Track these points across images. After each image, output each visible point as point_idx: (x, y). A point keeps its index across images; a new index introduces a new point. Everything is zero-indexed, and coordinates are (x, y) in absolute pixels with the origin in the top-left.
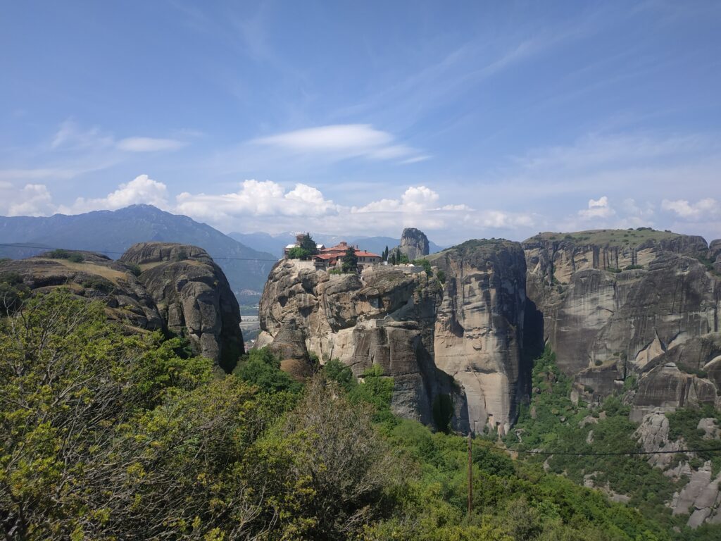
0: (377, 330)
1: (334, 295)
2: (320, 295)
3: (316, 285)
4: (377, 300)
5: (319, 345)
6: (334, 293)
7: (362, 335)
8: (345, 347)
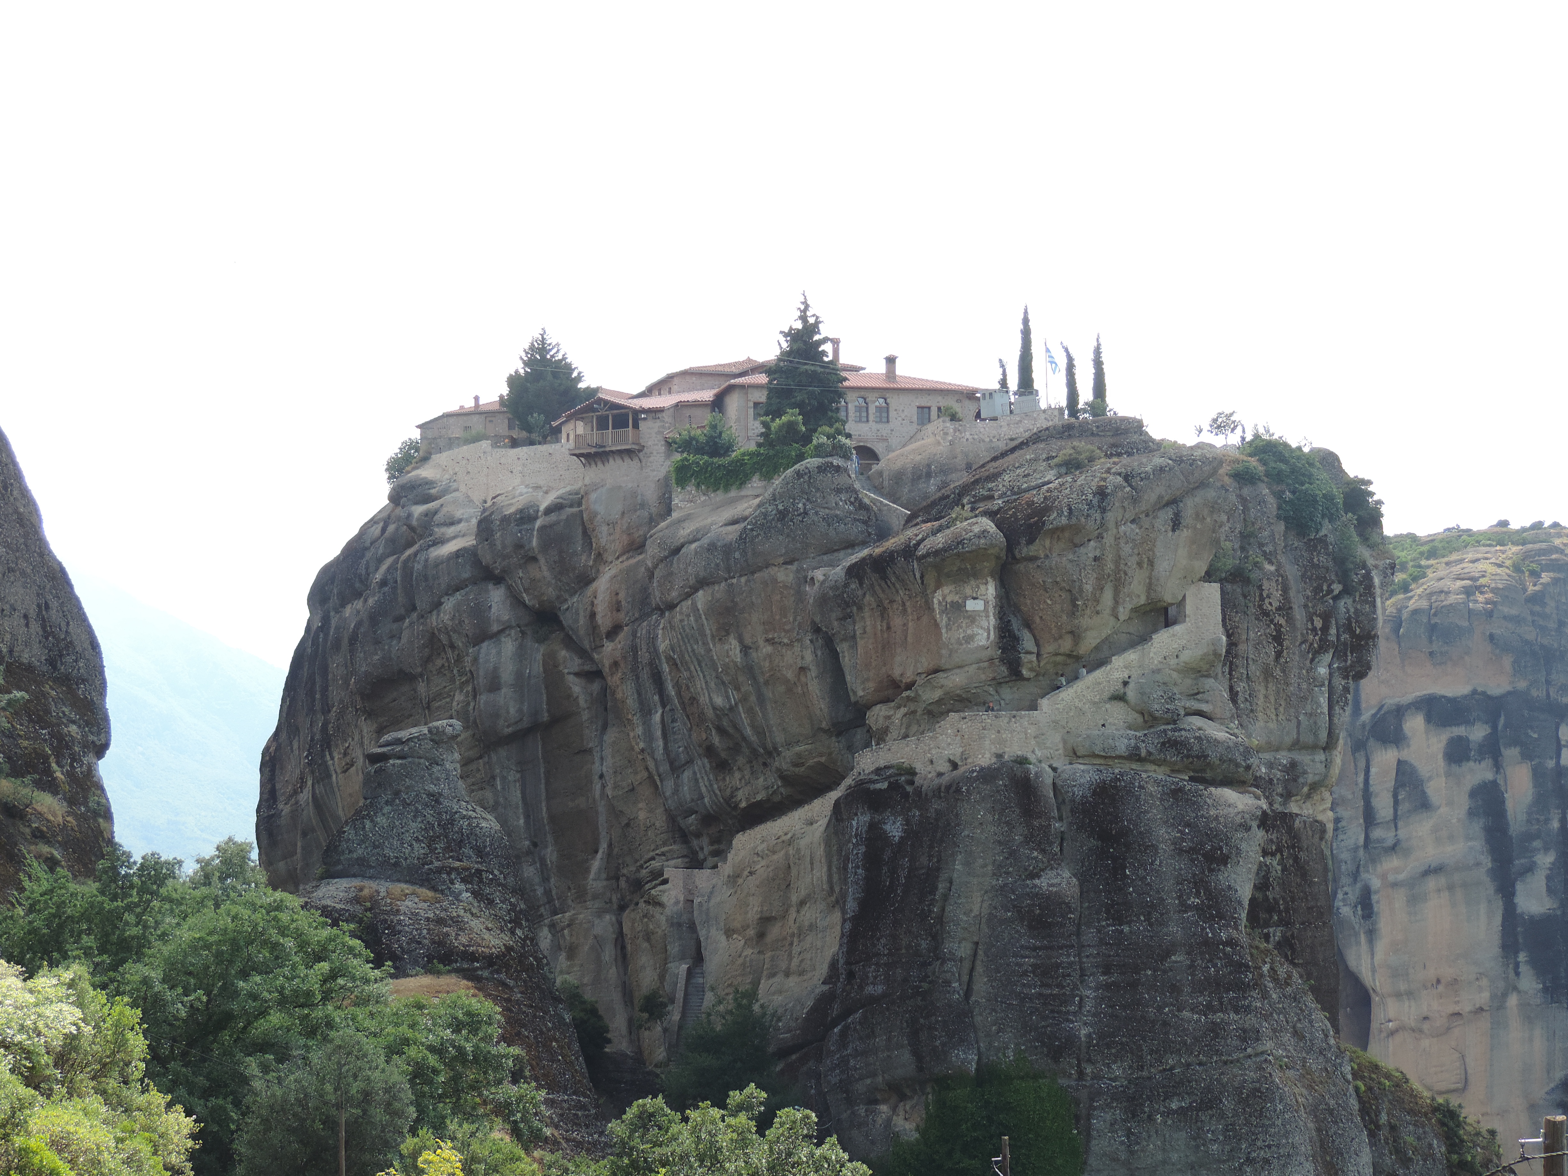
0: (987, 775)
1: (701, 598)
2: (614, 631)
3: (586, 580)
4: (990, 590)
5: (609, 954)
6: (702, 583)
7: (894, 829)
8: (774, 932)
